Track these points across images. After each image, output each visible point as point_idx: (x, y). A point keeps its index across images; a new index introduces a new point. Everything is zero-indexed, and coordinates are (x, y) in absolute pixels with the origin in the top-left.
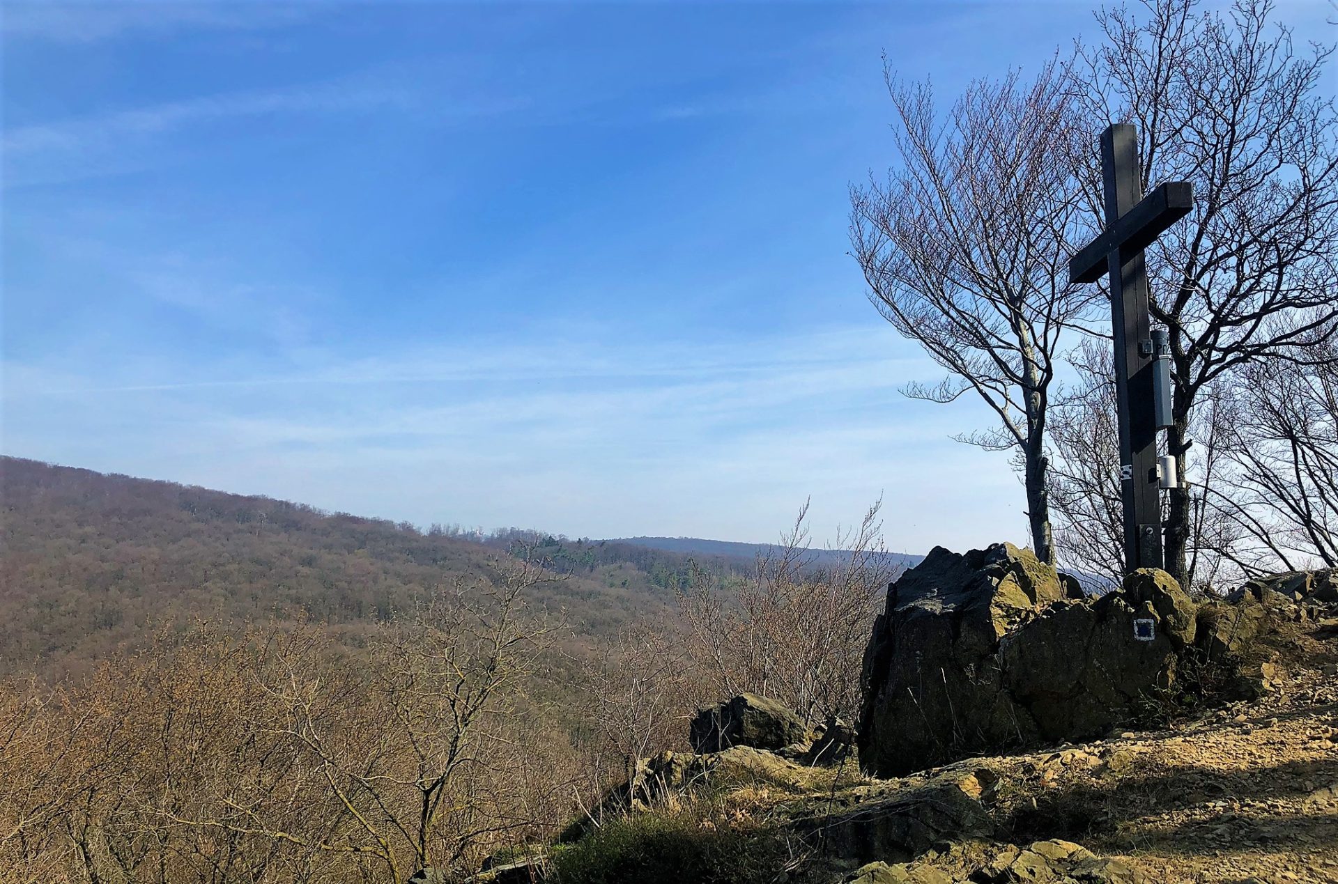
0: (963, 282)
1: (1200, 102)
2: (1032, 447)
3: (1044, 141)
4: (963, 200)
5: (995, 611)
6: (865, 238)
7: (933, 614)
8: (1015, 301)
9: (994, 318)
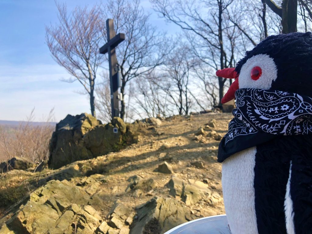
0: (75, 53)
1: (127, 20)
2: (91, 94)
3: (94, 23)
4: (75, 33)
5: (83, 128)
6: (50, 40)
7: (67, 130)
8: (87, 60)
9: (82, 63)
